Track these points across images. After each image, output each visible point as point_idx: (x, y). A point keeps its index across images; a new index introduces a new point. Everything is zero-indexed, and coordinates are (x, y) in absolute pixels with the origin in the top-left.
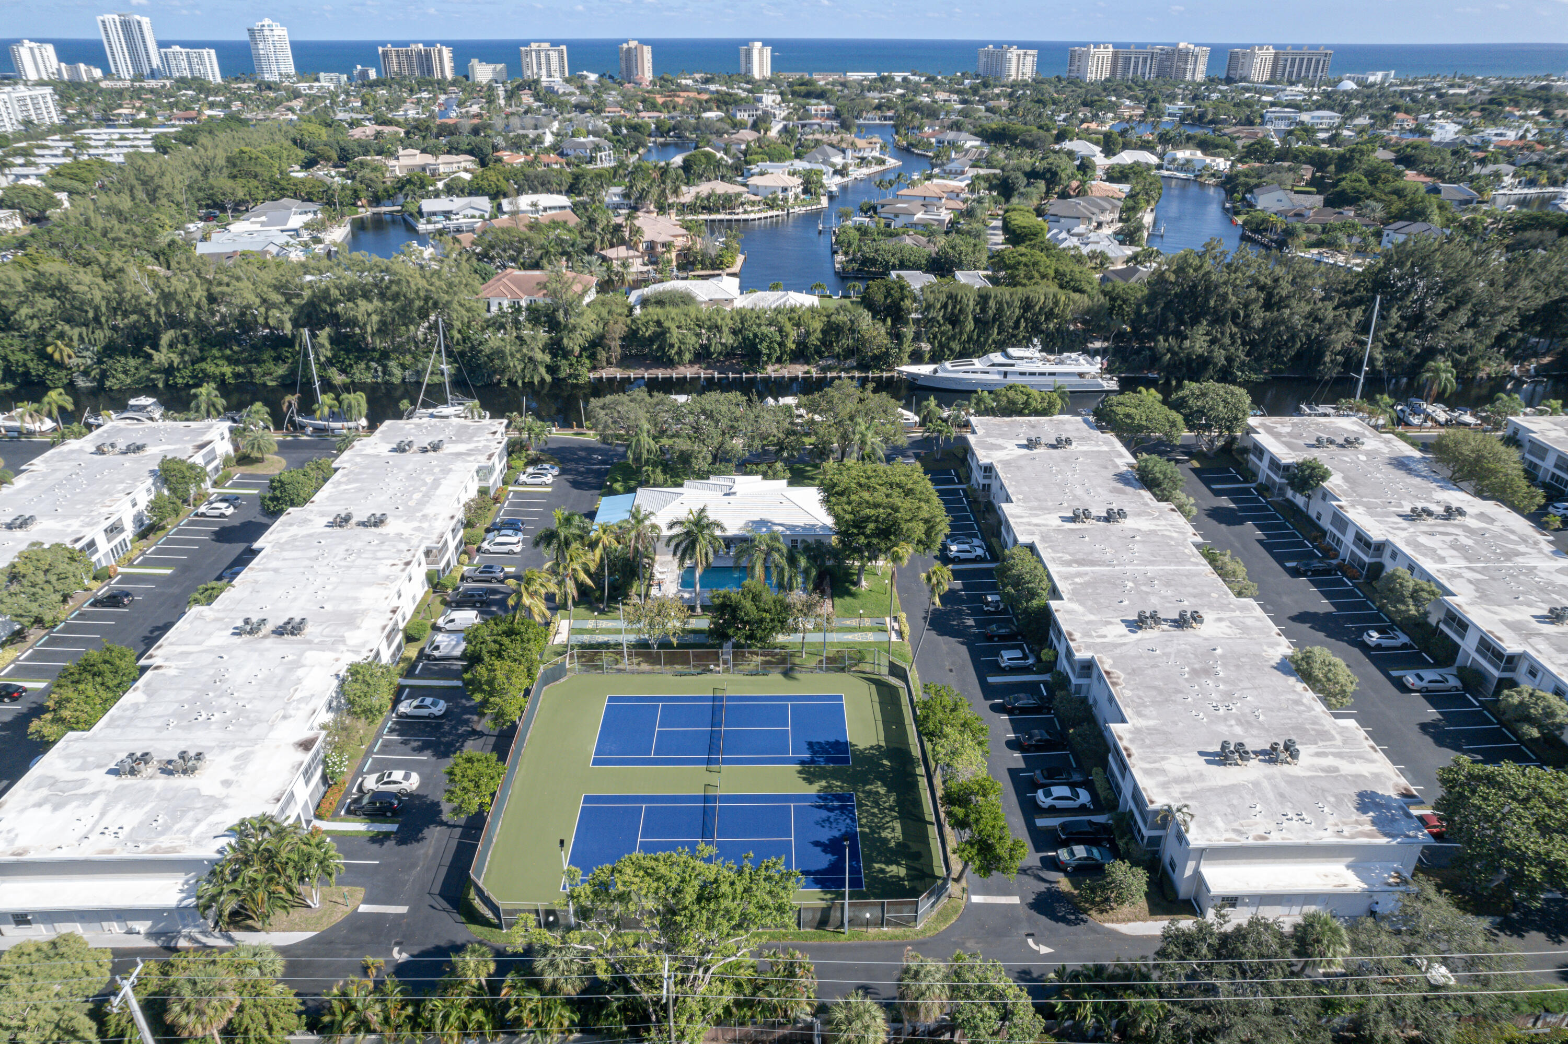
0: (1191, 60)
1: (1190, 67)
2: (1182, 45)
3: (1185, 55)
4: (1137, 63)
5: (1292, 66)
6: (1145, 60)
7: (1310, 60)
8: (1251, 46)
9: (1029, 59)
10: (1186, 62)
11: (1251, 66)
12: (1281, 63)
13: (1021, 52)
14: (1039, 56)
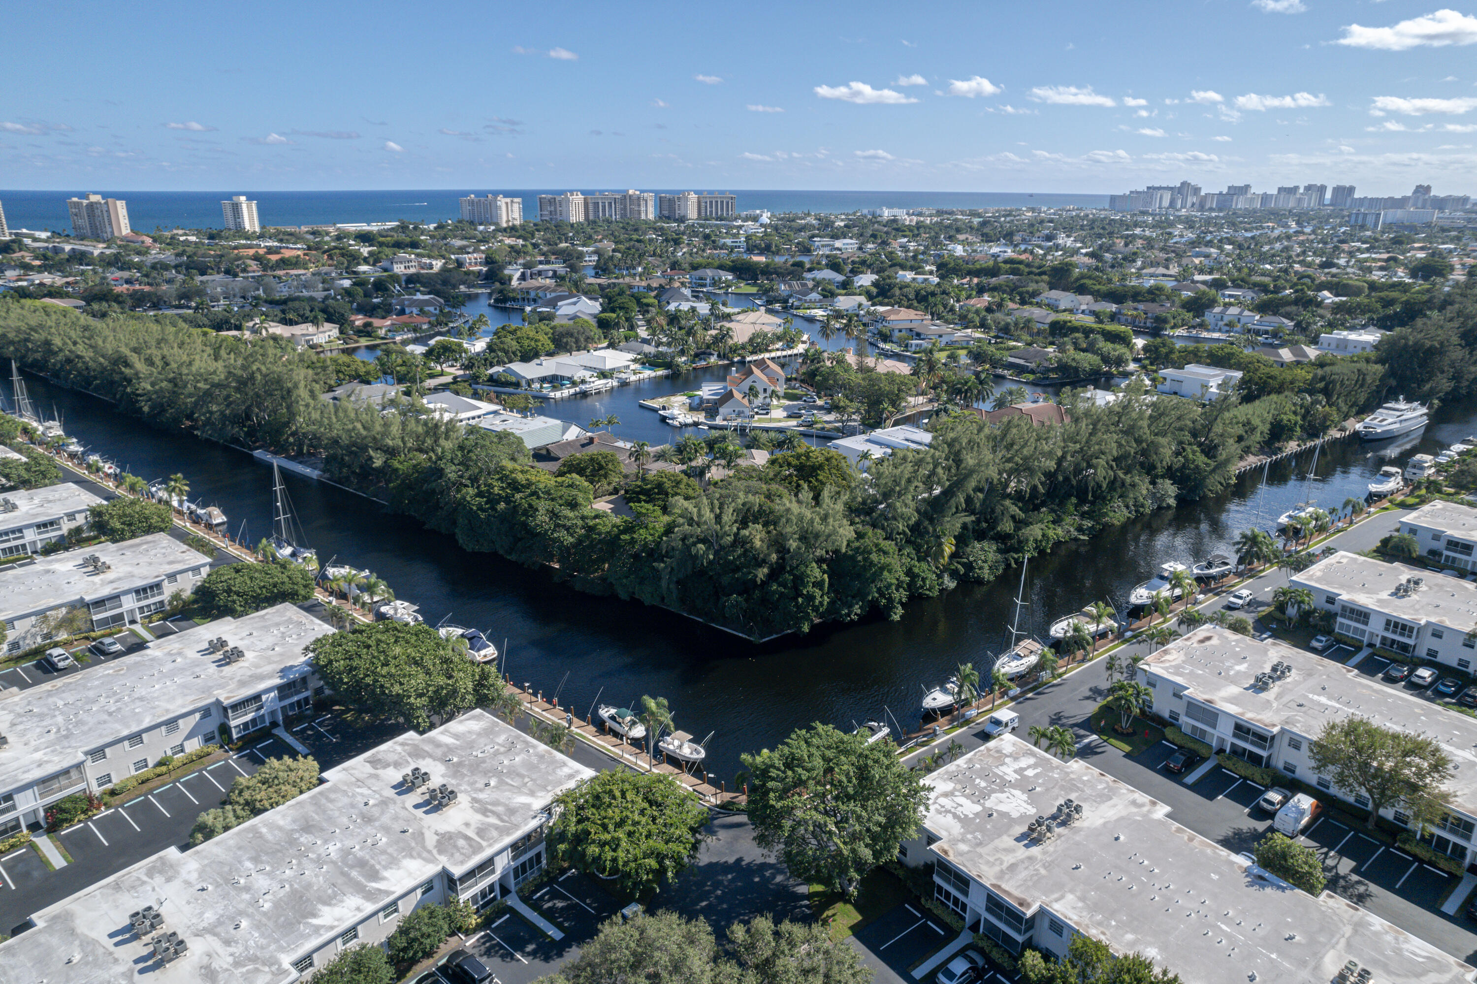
0: (642, 203)
1: (643, 209)
2: (631, 192)
3: (637, 201)
4: (604, 207)
5: (711, 207)
6: (610, 204)
7: (722, 202)
8: (683, 192)
9: (516, 207)
10: (639, 205)
11: (686, 206)
12: (703, 204)
13: (508, 200)
14: (523, 203)
